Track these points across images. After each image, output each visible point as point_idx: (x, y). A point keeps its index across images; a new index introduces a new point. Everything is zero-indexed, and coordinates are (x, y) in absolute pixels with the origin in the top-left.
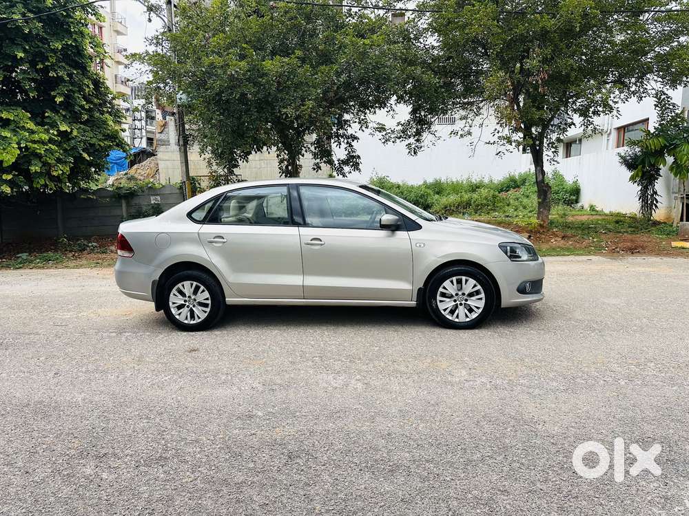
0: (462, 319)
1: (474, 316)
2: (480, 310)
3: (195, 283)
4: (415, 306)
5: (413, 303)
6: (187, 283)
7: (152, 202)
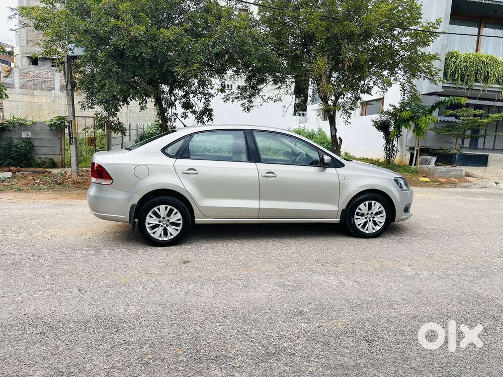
0: (371, 231)
1: (378, 228)
2: (382, 224)
3: (169, 207)
4: (338, 222)
5: (338, 220)
6: (162, 207)
7: (23, 136)
